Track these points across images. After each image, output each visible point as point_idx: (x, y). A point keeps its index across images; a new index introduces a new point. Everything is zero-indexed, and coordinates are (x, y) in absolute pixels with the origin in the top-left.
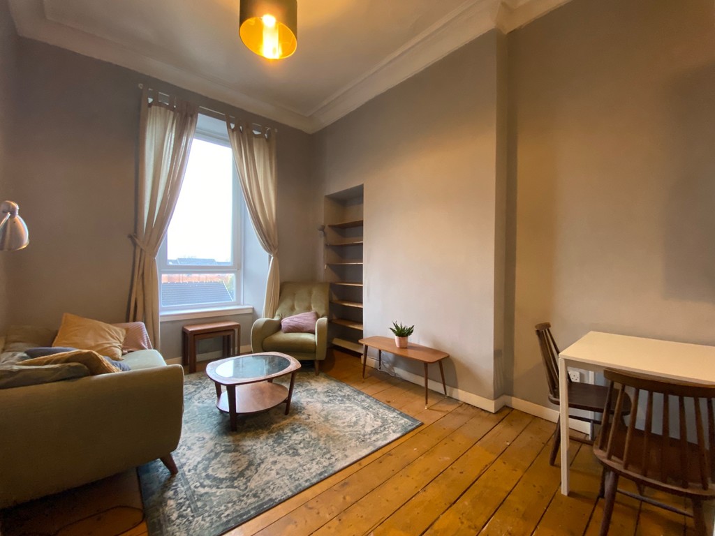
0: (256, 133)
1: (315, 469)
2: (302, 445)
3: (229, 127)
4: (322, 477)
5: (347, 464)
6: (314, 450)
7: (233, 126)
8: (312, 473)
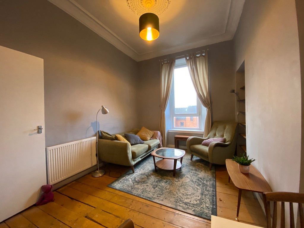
0: (198, 56)
1: (150, 195)
2: (159, 187)
3: (186, 59)
4: (147, 198)
5: (159, 203)
6: (159, 191)
7: (188, 58)
8: (147, 195)
